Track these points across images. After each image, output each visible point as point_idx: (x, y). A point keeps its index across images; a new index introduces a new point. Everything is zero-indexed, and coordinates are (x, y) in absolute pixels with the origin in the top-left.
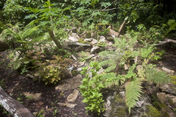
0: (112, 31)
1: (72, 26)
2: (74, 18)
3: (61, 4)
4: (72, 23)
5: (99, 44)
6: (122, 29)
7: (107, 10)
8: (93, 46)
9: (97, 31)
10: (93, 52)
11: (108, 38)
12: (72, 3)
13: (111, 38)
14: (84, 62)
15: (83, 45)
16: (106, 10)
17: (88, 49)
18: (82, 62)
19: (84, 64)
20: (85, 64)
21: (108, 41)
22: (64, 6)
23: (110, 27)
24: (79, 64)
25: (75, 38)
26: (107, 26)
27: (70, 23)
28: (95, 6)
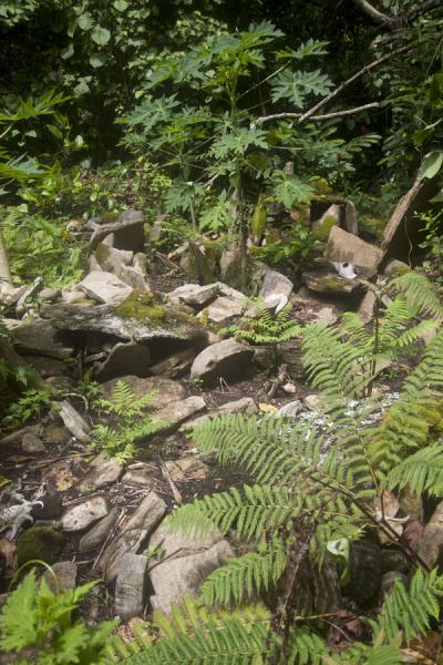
0: (342, 239)
1: (129, 203)
2: (140, 159)
3: (72, 78)
4: (129, 189)
5: (248, 329)
6: (400, 228)
7: (327, 116)
8: (212, 337)
9: (263, 237)
10: (202, 377)
11: (313, 285)
12: (133, 74)
13: (333, 285)
14: (119, 459)
15: (145, 333)
16: (325, 112)
17: (173, 361)
18: (113, 455)
19: (123, 472)
20: (128, 476)
21: (315, 302)
22: (87, 89)
23: (332, 212)
24: (93, 468)
25: (118, 281)
26: (318, 209)
27: (122, 189)
28: (240, 96)
